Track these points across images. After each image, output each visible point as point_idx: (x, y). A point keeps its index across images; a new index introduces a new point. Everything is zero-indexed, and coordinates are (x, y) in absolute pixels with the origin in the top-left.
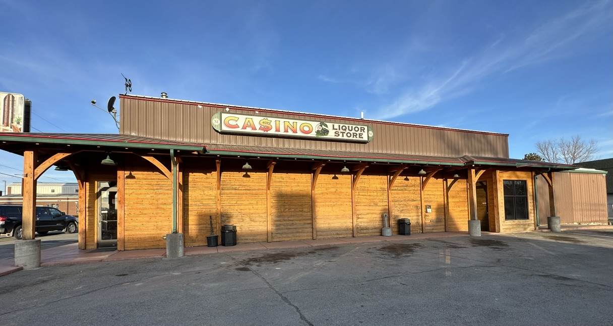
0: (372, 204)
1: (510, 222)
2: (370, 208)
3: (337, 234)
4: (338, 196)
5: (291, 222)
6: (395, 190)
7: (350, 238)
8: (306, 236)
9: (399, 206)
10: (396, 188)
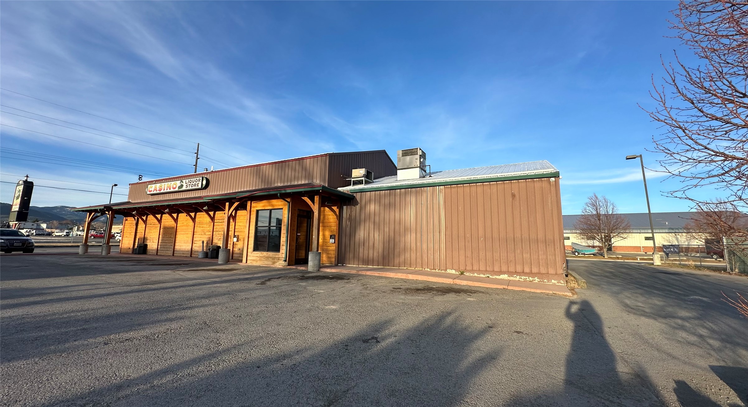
0: (203, 234)
1: (258, 254)
2: (202, 236)
3: (183, 254)
4: (187, 228)
5: (166, 244)
6: (218, 222)
7: (189, 257)
8: (170, 253)
9: (218, 235)
10: (218, 221)
